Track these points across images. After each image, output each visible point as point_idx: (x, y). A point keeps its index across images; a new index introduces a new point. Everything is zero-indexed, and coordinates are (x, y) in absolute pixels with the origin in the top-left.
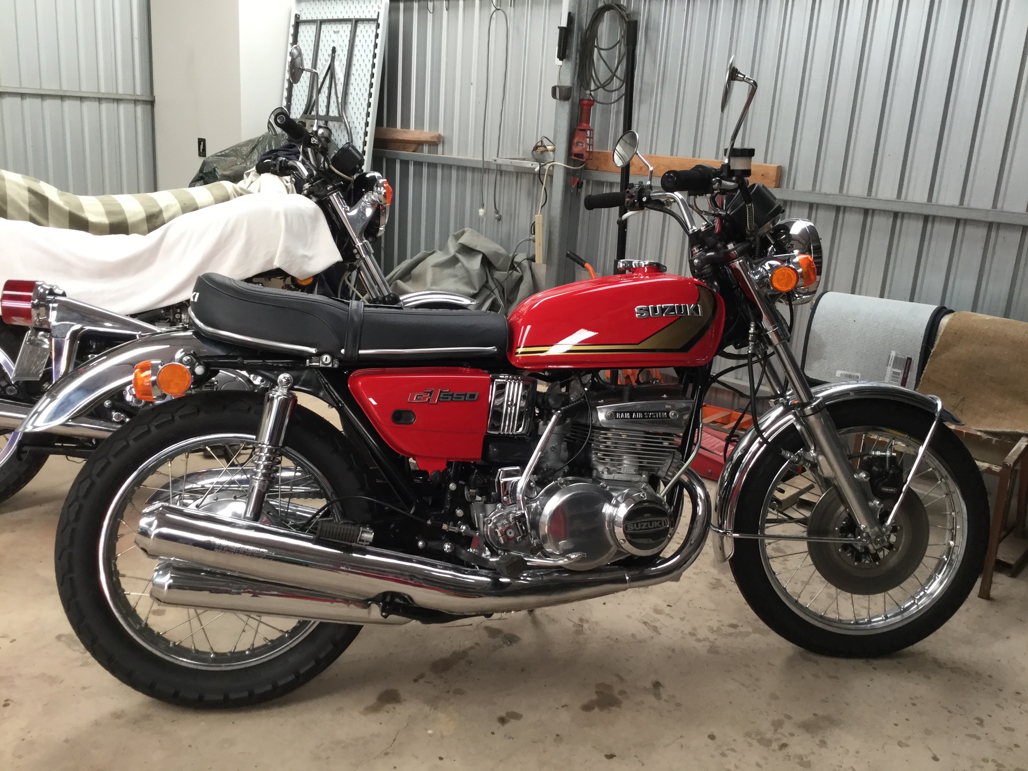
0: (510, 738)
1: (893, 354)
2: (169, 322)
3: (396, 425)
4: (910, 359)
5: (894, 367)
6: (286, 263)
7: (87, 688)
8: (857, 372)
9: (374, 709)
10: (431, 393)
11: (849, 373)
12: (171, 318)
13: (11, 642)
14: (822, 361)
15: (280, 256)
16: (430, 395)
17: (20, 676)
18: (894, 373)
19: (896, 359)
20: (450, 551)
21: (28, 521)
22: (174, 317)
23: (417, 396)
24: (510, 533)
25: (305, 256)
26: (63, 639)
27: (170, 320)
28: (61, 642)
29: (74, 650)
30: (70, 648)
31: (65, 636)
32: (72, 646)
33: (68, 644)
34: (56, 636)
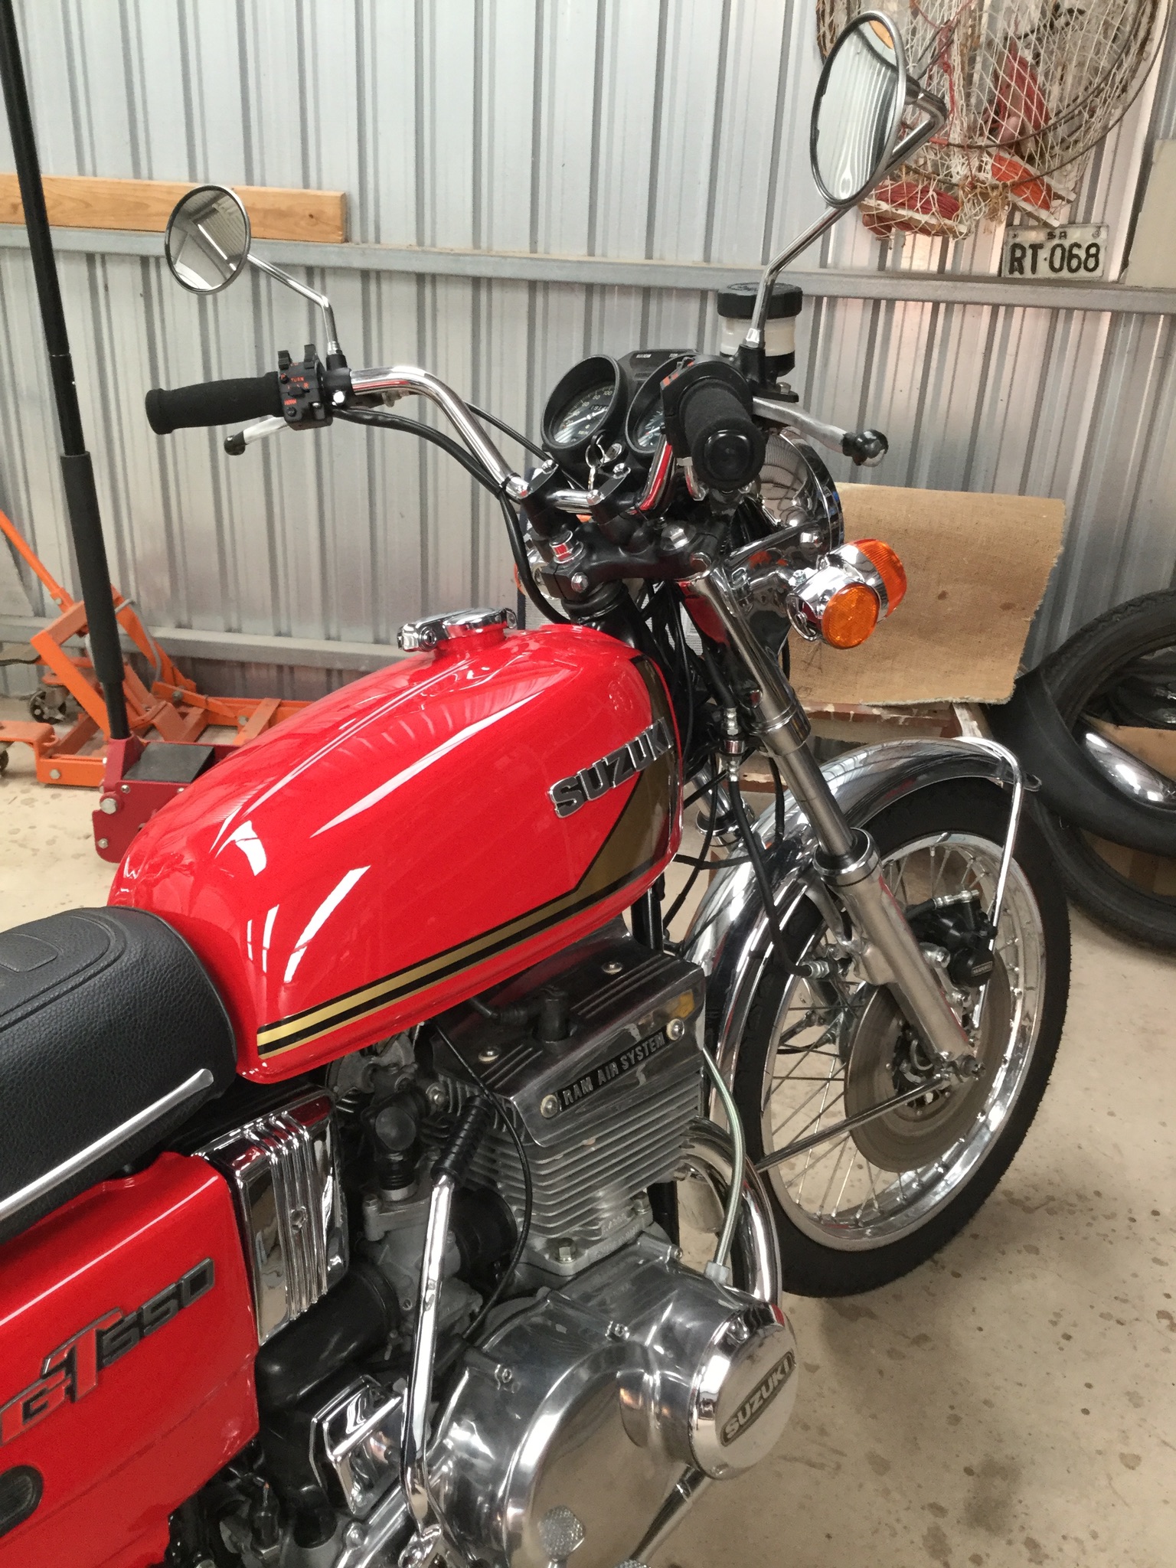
10: (68, 1362)
16: (69, 1371)
23: (28, 1404)
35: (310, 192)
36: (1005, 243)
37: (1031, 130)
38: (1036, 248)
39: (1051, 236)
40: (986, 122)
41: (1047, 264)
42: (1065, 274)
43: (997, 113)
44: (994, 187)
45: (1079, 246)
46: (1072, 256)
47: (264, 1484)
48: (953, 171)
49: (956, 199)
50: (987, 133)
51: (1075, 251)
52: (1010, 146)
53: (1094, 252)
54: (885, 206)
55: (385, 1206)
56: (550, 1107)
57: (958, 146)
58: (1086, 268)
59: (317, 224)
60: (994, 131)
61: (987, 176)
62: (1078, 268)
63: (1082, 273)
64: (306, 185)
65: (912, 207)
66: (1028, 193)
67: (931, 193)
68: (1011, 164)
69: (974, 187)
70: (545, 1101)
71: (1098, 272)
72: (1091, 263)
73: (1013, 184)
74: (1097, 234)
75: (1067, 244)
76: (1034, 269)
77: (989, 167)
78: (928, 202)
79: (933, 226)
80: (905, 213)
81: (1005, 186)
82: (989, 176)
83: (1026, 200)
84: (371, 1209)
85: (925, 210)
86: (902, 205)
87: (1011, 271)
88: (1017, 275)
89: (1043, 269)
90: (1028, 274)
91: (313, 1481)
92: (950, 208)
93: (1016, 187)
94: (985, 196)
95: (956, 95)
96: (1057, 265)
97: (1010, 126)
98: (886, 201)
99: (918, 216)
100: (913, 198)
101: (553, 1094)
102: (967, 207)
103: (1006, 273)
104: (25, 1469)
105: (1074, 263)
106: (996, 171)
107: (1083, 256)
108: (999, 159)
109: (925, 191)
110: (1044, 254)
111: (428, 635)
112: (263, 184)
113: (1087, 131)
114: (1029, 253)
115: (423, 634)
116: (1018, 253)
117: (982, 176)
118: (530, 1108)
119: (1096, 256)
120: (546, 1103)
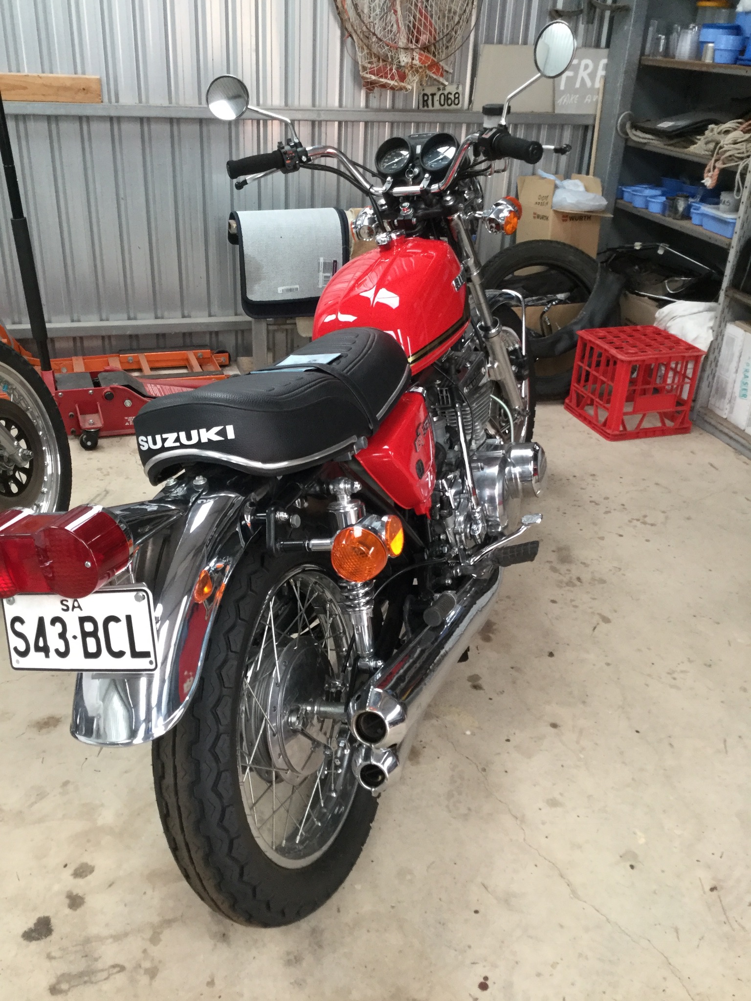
0: (502, 693)
1: (322, 260)
4: (335, 262)
5: (324, 272)
8: (296, 284)
11: (289, 287)
14: (263, 282)
18: (326, 277)
19: (325, 264)
26: (64, 986)
28: (70, 994)
29: (105, 979)
30: (96, 983)
31: (59, 982)
32: (93, 979)
33: (85, 982)
34: (50, 994)
35: (80, 75)
36: (419, 94)
37: (433, 41)
38: (433, 95)
39: (439, 89)
40: (413, 37)
41: (438, 102)
42: (446, 107)
43: (417, 33)
44: (421, 67)
45: (451, 94)
46: (448, 99)
48: (401, 60)
49: (405, 73)
50: (414, 42)
51: (449, 96)
52: (425, 48)
53: (457, 96)
54: (373, 77)
57: (403, 48)
58: (455, 104)
59: (87, 93)
60: (417, 41)
61: (416, 62)
62: (451, 104)
63: (453, 106)
64: (76, 73)
65: (386, 78)
66: (434, 70)
67: (394, 70)
68: (426, 57)
69: (412, 68)
70: (465, 389)
71: (460, 105)
72: (456, 102)
73: (429, 66)
74: (458, 88)
75: (446, 93)
76: (433, 105)
77: (417, 58)
78: (393, 75)
79: (396, 86)
80: (383, 80)
81: (425, 67)
82: (418, 62)
83: (433, 73)
85: (392, 78)
86: (382, 77)
87: (424, 106)
88: (426, 108)
89: (437, 105)
90: (430, 107)
92: (403, 78)
93: (430, 67)
94: (417, 71)
95: (400, 24)
96: (442, 103)
97: (424, 38)
98: (374, 75)
99: (389, 82)
100: (386, 73)
102: (410, 76)
103: (421, 106)
105: (450, 102)
106: (420, 60)
107: (453, 98)
108: (420, 54)
109: (391, 70)
110: (437, 98)
112: (51, 72)
113: (455, 40)
114: (430, 97)
116: (426, 98)
117: (414, 62)
119: (458, 98)
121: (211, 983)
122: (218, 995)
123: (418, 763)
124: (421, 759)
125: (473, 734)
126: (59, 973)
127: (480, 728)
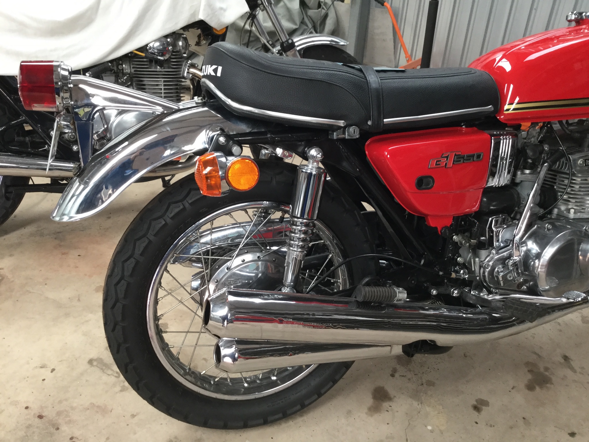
0: (491, 426)
2: (114, 72)
3: (419, 191)
6: (208, 15)
7: (136, 416)
9: (375, 409)
10: (447, 157)
12: (115, 68)
13: (52, 372)
15: (204, 10)
16: (447, 160)
17: (73, 408)
20: (458, 295)
21: (20, 244)
22: (118, 67)
23: (437, 161)
24: (510, 277)
25: (221, 9)
26: (95, 363)
27: (115, 71)
28: (93, 368)
29: (108, 375)
30: (104, 372)
31: (96, 360)
32: (105, 371)
33: (102, 369)
34: (88, 361)
47: (477, 222)
55: (523, 173)
56: (581, 162)
70: (580, 160)
84: (519, 173)
91: (486, 237)
101: (583, 159)
104: (431, 177)
111: (578, 16)
115: (576, 15)
118: (575, 161)
120: (580, 162)
121: (133, 416)
122: (128, 424)
123: (372, 416)
124: (376, 416)
125: (432, 431)
126: (101, 357)
127: (442, 432)
